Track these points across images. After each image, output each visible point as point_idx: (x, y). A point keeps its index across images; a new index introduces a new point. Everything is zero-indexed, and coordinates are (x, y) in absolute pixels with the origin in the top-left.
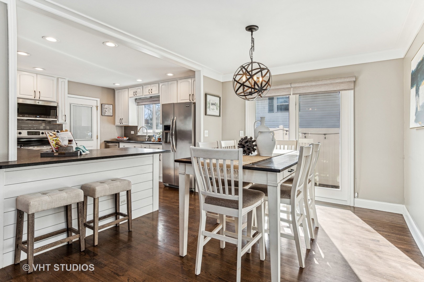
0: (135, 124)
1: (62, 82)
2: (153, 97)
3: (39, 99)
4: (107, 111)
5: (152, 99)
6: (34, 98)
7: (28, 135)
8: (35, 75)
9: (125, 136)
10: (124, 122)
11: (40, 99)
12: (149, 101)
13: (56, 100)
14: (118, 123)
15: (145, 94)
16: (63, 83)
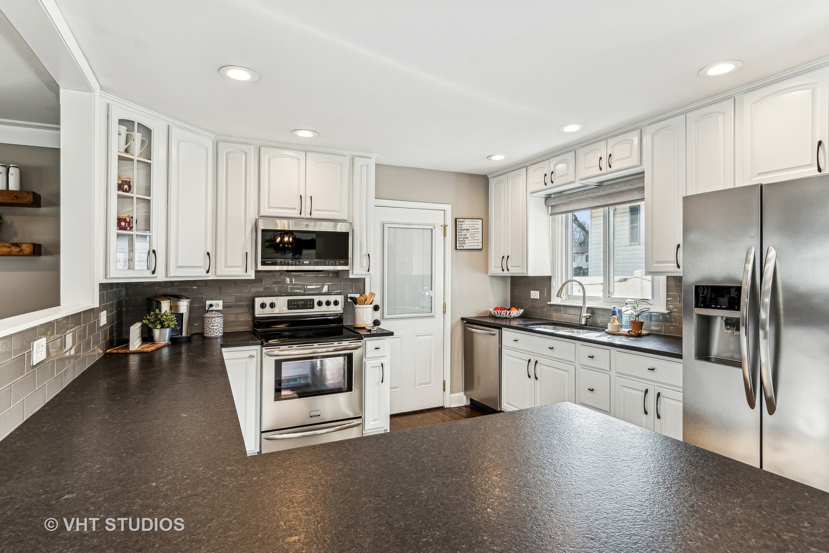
0: (546, 273)
1: (362, 166)
2: (606, 183)
3: (309, 216)
4: (467, 236)
5: (603, 191)
6: (298, 216)
7: (289, 309)
8: (301, 155)
9: (514, 304)
10: (512, 267)
11: (313, 216)
12: (594, 198)
13: (348, 216)
14: (495, 269)
15: (583, 173)
16: (365, 168)
